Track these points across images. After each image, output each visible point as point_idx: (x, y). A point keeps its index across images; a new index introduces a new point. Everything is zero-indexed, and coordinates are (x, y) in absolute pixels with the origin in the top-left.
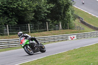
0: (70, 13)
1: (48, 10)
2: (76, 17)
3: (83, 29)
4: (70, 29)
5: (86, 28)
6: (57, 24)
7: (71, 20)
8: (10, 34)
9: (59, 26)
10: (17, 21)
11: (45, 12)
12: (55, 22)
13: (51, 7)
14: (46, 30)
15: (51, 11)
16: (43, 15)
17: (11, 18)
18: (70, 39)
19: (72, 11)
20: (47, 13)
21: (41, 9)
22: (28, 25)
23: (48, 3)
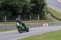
0: (45, 10)
1: (31, 7)
2: (48, 12)
3: (53, 20)
4: (44, 19)
5: (54, 19)
6: (37, 16)
7: (45, 14)
8: (7, 21)
9: (38, 17)
10: (12, 13)
11: (29, 9)
12: (35, 15)
13: (33, 6)
14: (30, 20)
15: (33, 8)
16: (28, 10)
17: (8, 11)
18: (44, 26)
19: (46, 9)
20: (30, 9)
21: (27, 6)
22: (18, 16)
23: (32, 3)
